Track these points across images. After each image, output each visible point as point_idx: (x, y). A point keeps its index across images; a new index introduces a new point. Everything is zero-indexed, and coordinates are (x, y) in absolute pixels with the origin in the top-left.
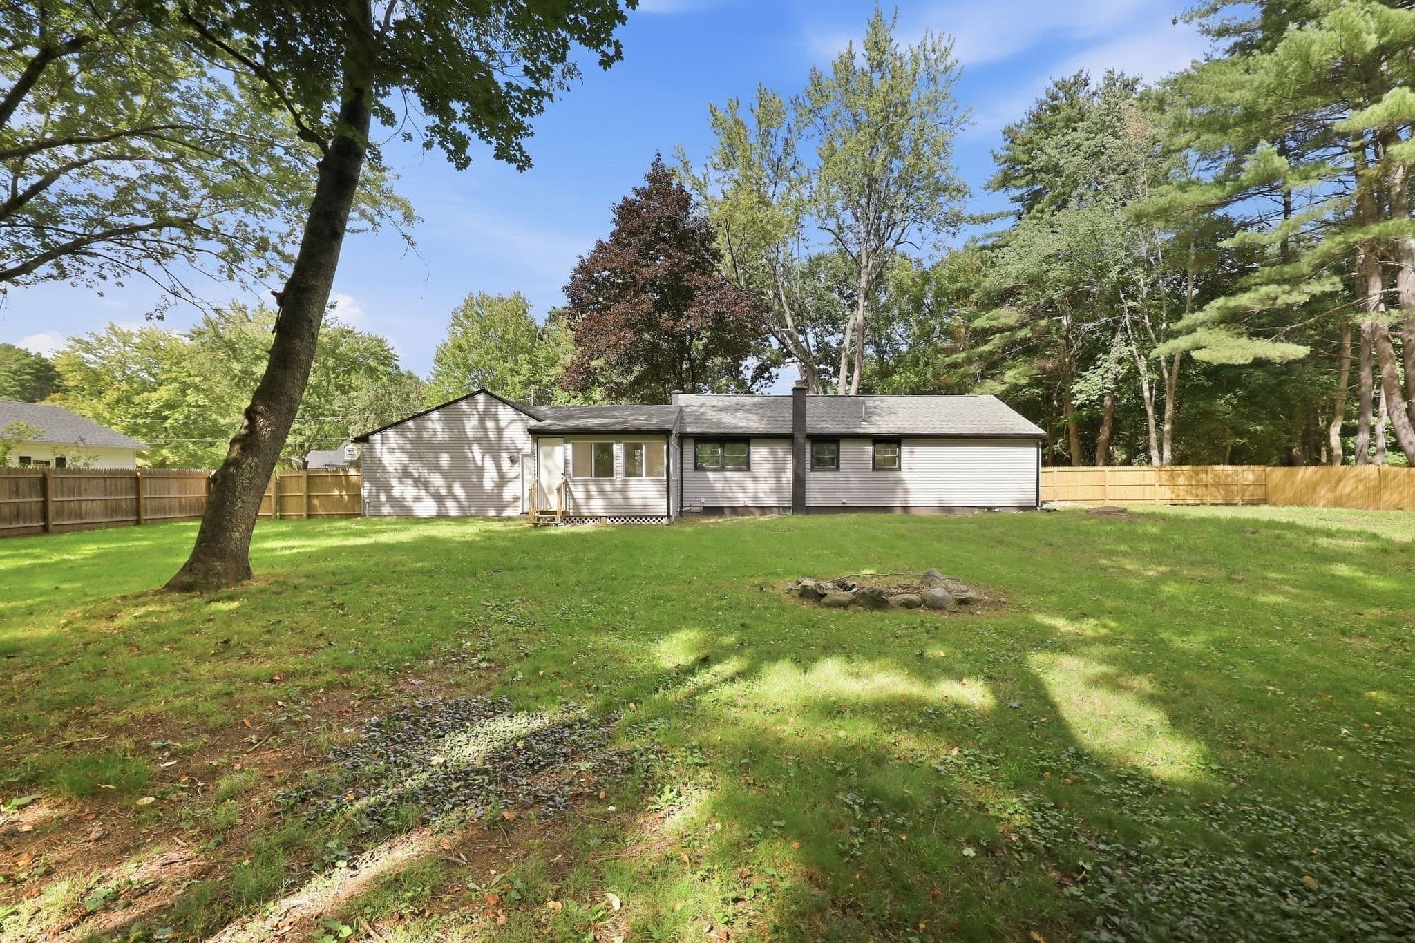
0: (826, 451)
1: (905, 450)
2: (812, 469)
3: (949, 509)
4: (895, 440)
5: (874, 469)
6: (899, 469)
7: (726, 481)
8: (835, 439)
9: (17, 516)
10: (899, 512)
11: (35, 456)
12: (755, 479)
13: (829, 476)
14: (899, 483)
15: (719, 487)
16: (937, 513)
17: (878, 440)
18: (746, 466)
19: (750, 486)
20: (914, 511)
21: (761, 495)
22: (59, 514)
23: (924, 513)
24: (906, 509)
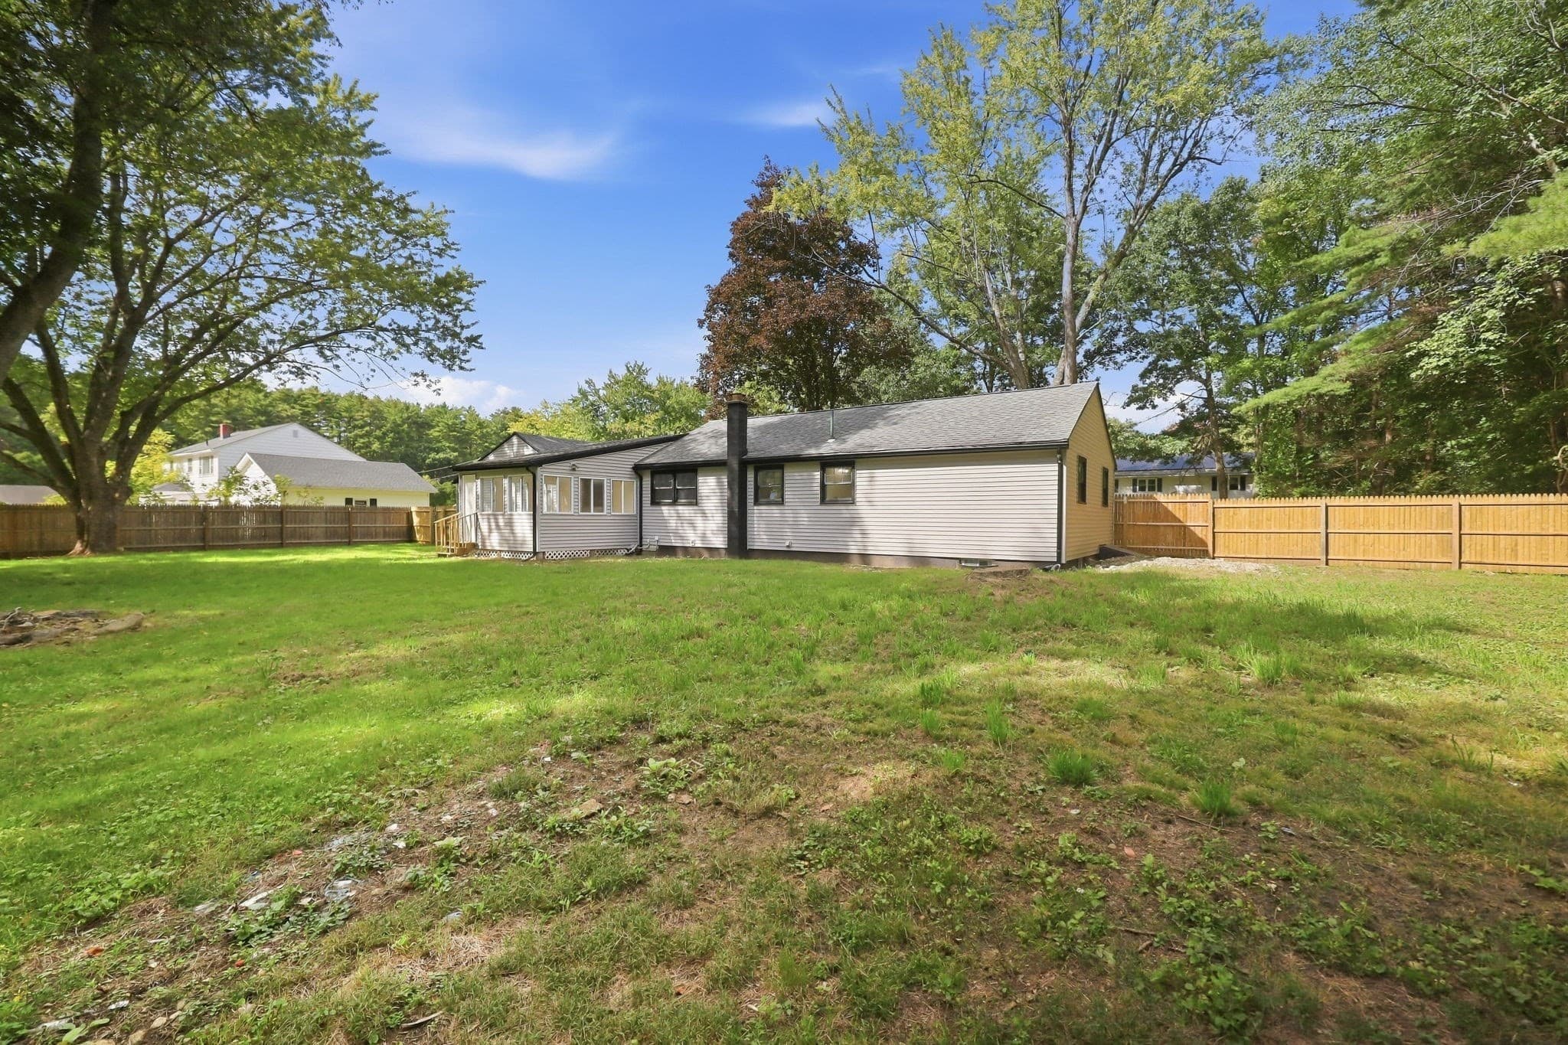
0: (769, 480)
1: (862, 476)
2: (756, 502)
3: (921, 561)
4: (849, 461)
5: (823, 501)
6: (853, 503)
7: (679, 517)
8: (777, 464)
9: (265, 537)
10: (856, 560)
11: (355, 498)
12: (704, 514)
13: (775, 511)
14: (853, 522)
15: (673, 523)
16: (905, 566)
17: (826, 463)
18: (693, 498)
19: (699, 522)
20: (876, 563)
21: (709, 534)
22: (293, 536)
23: (889, 564)
24: (865, 558)
